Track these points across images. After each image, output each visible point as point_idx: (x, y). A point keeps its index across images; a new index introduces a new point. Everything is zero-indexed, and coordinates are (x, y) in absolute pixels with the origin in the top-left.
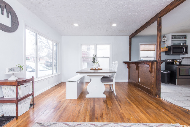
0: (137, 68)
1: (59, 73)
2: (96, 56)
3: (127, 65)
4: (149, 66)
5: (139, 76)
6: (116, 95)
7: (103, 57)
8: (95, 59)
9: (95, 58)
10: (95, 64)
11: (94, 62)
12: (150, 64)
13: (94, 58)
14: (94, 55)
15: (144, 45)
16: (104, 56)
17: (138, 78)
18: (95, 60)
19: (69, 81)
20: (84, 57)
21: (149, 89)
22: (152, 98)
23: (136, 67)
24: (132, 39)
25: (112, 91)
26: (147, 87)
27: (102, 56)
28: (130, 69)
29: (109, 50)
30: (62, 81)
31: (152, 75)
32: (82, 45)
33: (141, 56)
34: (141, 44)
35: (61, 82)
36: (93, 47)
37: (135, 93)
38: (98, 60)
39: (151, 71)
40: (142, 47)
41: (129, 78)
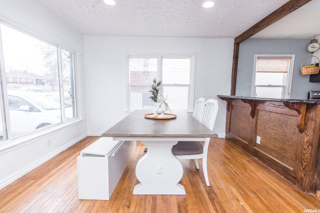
0: (254, 114)
1: (81, 118)
2: (159, 84)
3: (225, 103)
4: (299, 112)
5: (258, 132)
6: (208, 184)
7: (176, 85)
8: (157, 91)
9: (157, 88)
10: (159, 104)
11: (155, 99)
12: (303, 109)
13: (155, 89)
14: (155, 82)
15: (265, 60)
16: (178, 83)
17: (256, 134)
18: (157, 93)
19: (88, 155)
20: (134, 84)
21: (292, 169)
22: (302, 195)
23: (252, 110)
24: (241, 46)
25: (198, 168)
26: (283, 162)
27: (173, 83)
28: (233, 112)
29: (189, 70)
30: (89, 135)
31: (306, 139)
32: (128, 57)
33: (256, 84)
34: (259, 58)
35: (86, 136)
36: (154, 62)
37: (252, 177)
38: (165, 95)
39: (302, 127)
40: (260, 64)
41: (229, 129)
